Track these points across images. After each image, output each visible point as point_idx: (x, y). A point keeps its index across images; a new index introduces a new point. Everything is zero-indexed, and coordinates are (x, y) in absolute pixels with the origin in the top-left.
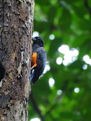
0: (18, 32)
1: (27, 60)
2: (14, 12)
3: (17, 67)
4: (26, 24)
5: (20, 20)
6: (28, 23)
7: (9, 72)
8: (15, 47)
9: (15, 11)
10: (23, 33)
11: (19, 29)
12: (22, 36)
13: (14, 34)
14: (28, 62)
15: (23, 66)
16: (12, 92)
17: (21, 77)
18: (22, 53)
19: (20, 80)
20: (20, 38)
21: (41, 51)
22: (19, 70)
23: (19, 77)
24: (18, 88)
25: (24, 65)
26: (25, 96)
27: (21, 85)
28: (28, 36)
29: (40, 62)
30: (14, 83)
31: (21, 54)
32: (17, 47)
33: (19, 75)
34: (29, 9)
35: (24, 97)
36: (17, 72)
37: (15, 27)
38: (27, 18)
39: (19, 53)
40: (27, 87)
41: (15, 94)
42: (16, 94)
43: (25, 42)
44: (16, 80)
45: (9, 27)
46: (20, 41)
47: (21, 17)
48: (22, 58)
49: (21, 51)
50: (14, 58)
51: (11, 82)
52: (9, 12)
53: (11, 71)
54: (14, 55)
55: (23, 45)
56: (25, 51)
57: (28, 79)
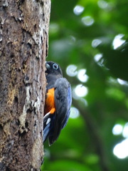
0: (20, 51)
1: (36, 101)
2: (14, 17)
3: (19, 114)
4: (34, 37)
5: (24, 30)
6: (38, 36)
7: (5, 124)
8: (16, 79)
9: (15, 14)
10: (28, 53)
11: (23, 46)
12: (28, 58)
13: (12, 56)
14: (38, 105)
15: (29, 111)
16: (9, 157)
17: (25, 132)
18: (28, 88)
19: (24, 138)
20: (24, 63)
21: (63, 85)
22: (23, 119)
23: (22, 131)
24: (20, 152)
25: (31, 110)
26: (34, 165)
27: (25, 146)
28: (38, 59)
29: (61, 104)
30: (12, 142)
31: (25, 92)
32: (19, 78)
33: (23, 128)
34: (41, 11)
35: (32, 167)
36: (19, 123)
37: (15, 43)
38: (36, 27)
39: (22, 90)
40: (36, 149)
41: (14, 161)
42: (17, 161)
43: (32, 69)
44: (17, 137)
45: (4, 43)
46: (24, 68)
47: (26, 25)
48: (28, 98)
49: (26, 85)
50: (13, 98)
51: (8, 141)
52: (4, 16)
53: (8, 121)
54: (13, 93)
55: (30, 76)
56: (34, 85)
57: (39, 136)
